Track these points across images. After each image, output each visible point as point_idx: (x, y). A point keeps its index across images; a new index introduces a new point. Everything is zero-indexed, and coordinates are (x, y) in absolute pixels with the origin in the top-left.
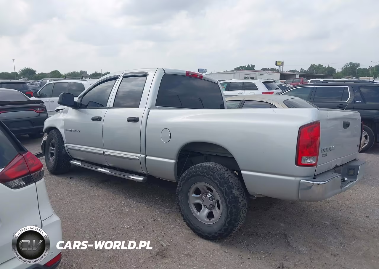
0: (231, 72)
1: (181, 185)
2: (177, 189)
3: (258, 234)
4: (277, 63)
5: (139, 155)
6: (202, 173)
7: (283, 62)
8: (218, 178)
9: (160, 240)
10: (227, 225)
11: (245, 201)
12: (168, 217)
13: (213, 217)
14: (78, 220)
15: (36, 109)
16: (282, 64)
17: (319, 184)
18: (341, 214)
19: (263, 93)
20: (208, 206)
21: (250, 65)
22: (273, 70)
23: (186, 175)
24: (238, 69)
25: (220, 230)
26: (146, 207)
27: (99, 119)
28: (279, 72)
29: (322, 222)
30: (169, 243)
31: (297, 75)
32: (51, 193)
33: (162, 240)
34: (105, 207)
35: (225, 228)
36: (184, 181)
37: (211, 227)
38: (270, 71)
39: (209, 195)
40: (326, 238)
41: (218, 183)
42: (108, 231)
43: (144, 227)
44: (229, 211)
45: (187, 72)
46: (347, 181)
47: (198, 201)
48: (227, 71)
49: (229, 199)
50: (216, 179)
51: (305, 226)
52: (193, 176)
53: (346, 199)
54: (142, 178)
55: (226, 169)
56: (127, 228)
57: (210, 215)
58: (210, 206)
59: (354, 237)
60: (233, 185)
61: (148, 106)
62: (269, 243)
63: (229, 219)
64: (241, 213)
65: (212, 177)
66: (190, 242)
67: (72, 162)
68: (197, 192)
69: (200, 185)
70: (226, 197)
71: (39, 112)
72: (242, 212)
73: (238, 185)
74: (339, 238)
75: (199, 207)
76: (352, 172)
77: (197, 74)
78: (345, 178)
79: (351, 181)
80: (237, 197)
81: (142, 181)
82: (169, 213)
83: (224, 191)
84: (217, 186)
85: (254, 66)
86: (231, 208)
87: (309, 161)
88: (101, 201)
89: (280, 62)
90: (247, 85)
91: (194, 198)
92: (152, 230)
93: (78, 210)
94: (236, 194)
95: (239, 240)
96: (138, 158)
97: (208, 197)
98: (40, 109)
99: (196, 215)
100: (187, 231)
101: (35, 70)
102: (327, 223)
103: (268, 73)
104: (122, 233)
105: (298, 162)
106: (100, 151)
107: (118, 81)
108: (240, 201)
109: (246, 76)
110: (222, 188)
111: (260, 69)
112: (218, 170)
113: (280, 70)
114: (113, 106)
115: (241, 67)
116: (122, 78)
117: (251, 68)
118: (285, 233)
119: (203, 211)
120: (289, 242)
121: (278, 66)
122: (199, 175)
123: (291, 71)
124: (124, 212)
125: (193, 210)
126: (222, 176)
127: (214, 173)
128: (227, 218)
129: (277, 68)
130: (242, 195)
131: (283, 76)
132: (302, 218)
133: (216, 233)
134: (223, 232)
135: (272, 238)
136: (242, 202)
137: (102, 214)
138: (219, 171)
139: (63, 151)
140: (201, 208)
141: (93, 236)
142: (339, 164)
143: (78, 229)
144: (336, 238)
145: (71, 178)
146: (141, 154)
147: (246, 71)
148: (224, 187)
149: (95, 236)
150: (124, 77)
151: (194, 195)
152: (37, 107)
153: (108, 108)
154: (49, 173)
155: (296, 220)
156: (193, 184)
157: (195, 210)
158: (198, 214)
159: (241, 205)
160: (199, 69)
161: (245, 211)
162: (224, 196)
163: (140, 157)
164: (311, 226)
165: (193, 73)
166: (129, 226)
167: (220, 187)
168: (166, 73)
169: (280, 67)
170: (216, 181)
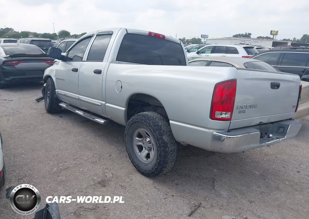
0: (229, 39)
1: (127, 129)
2: (125, 132)
3: (190, 176)
4: (272, 32)
5: (101, 102)
6: (141, 121)
7: (277, 32)
8: (153, 126)
9: (106, 172)
10: (157, 165)
11: (174, 147)
12: (122, 154)
13: (149, 158)
14: (51, 150)
15: (48, 61)
16: (277, 33)
17: (230, 137)
18: (274, 167)
19: (243, 57)
20: (147, 148)
21: (247, 33)
22: (267, 38)
23: (131, 121)
24: (236, 36)
25: (153, 169)
26: (108, 145)
27: (76, 70)
28: (273, 40)
29: (253, 172)
30: (113, 175)
31: (288, 43)
32: (41, 127)
33: (108, 172)
34: (76, 142)
35: (156, 167)
36: (129, 126)
37: (147, 165)
38: (264, 39)
39: (148, 140)
40: (250, 186)
41: (152, 129)
42: (69, 160)
43: (99, 160)
44: (159, 154)
45: (149, 32)
46: (272, 137)
47: (141, 144)
48: (226, 37)
49: (159, 144)
50: (150, 126)
51: (236, 174)
52: (135, 122)
53: (286, 154)
54: (103, 121)
55: (162, 118)
56: (85, 160)
57: (148, 156)
58: (148, 148)
59: (278, 188)
60: (164, 132)
61: (110, 60)
62: (197, 185)
63: (158, 161)
64: (169, 157)
65: (148, 124)
66: (130, 176)
67: (60, 104)
68: (140, 136)
69: (141, 130)
70: (157, 142)
71: (49, 64)
72: (171, 156)
73: (169, 133)
74: (262, 188)
75: (141, 148)
76: (282, 130)
77: (159, 35)
78: (270, 135)
79: (277, 138)
80: (166, 143)
81: (103, 124)
82: (124, 151)
83: (156, 137)
84: (151, 132)
85: (251, 34)
86: (160, 152)
87: (223, 116)
88: (75, 137)
89: (274, 31)
90: (232, 49)
91: (137, 141)
92: (104, 163)
93: (54, 142)
94: (166, 140)
95: (171, 179)
96: (100, 105)
97: (147, 141)
98: (51, 61)
99: (138, 154)
100: (131, 167)
101: (69, 32)
102: (257, 173)
103: (261, 40)
104: (79, 163)
105: (212, 116)
106: (77, 96)
107: (93, 39)
108: (169, 146)
109: (242, 43)
110: (155, 134)
111: (256, 37)
112: (153, 119)
113: (274, 38)
114: (87, 60)
115: (239, 35)
116: (95, 36)
117: (248, 36)
118: (215, 178)
119: (144, 152)
120: (214, 186)
121: (272, 35)
122: (139, 122)
123: (285, 40)
124: (89, 147)
125: (136, 151)
126: (156, 124)
127: (150, 121)
128: (157, 160)
129: (272, 36)
130: (172, 141)
131: (275, 44)
132: (237, 167)
133: (150, 171)
134: (154, 170)
135: (202, 181)
136: (171, 147)
137: (71, 147)
138: (155, 120)
139: (55, 95)
140: (142, 149)
141: (56, 163)
142: (265, 121)
143: (47, 157)
144: (259, 187)
145: (61, 117)
146: (103, 101)
147: (242, 39)
148: (156, 134)
149: (58, 164)
150: (97, 35)
151: (137, 138)
152: (49, 60)
153: (83, 61)
154: (47, 112)
155: (229, 168)
156: (136, 129)
157: (138, 151)
158: (139, 154)
159: (170, 150)
160: (202, 35)
161: (174, 155)
162: (156, 141)
163: (102, 104)
164: (241, 175)
165: (155, 33)
166: (87, 158)
167: (153, 133)
168: (128, 32)
169: (274, 36)
170: (150, 128)
